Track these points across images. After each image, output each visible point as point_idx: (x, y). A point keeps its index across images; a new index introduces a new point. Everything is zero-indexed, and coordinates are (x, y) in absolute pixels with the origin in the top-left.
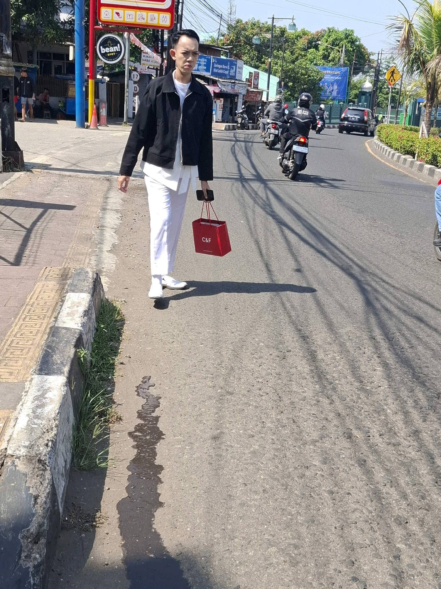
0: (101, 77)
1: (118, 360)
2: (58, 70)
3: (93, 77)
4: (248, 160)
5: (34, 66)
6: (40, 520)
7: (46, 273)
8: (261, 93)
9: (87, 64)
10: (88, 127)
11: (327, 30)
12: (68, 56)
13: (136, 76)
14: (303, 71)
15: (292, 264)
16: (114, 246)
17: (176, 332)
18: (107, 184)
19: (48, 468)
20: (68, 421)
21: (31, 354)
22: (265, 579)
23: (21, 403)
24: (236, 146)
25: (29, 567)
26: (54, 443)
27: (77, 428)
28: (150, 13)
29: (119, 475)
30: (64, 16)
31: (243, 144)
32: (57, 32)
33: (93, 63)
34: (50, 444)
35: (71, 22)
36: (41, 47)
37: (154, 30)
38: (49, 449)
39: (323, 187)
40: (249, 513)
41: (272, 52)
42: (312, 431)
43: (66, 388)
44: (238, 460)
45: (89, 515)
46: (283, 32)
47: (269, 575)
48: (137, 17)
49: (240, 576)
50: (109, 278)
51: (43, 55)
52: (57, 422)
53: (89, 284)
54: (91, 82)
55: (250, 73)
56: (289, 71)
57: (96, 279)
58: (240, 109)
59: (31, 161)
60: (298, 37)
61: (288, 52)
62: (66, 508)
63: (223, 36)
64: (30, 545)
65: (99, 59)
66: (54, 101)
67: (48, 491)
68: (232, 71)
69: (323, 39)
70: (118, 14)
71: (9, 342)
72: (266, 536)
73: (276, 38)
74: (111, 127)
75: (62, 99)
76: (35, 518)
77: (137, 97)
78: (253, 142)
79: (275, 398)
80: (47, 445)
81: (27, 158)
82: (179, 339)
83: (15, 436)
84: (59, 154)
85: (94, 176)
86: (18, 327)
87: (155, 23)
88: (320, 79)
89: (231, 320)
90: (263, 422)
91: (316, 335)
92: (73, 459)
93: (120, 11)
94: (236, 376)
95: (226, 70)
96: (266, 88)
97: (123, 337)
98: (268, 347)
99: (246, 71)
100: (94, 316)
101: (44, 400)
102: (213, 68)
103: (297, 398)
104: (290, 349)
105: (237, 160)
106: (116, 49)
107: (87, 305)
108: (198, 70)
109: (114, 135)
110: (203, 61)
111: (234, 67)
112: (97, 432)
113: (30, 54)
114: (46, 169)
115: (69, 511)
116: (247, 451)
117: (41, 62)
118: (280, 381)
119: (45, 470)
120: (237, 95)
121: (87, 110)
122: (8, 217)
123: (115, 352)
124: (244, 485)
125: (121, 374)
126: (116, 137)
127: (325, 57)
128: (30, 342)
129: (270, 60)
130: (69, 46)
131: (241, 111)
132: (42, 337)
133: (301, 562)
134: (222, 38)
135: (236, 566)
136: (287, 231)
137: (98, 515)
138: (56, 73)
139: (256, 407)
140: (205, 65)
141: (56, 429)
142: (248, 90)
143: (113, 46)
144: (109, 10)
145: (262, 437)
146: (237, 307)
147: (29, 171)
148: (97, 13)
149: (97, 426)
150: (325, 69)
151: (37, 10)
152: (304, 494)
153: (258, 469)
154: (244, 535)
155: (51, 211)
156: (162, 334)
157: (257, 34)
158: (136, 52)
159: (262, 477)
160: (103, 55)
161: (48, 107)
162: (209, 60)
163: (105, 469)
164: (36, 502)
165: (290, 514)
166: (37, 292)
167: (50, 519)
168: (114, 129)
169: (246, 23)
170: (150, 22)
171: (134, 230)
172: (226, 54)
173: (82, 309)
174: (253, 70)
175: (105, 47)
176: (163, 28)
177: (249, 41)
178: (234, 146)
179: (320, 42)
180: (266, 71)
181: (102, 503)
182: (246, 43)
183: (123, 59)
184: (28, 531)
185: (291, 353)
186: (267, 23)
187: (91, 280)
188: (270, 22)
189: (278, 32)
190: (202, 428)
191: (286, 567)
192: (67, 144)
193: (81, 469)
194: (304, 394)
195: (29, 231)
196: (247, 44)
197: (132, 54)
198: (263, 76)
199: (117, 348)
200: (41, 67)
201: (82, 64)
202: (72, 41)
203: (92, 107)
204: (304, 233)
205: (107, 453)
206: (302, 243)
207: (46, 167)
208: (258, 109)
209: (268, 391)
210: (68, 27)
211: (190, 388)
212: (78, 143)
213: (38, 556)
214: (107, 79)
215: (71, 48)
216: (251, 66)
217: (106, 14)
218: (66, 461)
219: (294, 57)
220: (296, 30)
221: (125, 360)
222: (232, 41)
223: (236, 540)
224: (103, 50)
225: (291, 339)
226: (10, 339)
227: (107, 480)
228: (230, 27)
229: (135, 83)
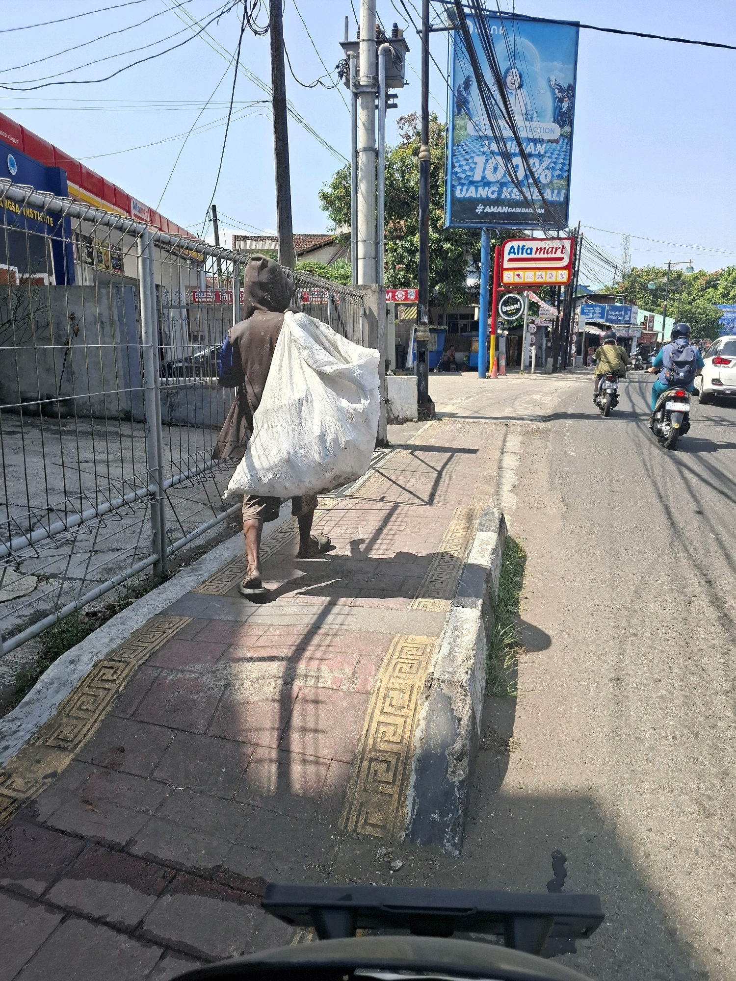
0: (501, 332)
1: (522, 594)
2: (464, 329)
3: (494, 332)
4: (643, 401)
5: (442, 327)
6: (464, 740)
7: (458, 513)
8: (656, 334)
9: (490, 321)
10: (489, 377)
11: (726, 269)
12: (473, 316)
13: (533, 328)
14: (701, 311)
15: (693, 506)
16: (514, 486)
17: (577, 571)
18: (505, 428)
19: (469, 694)
20: (483, 650)
21: (449, 587)
22: (678, 825)
23: (443, 632)
24: (630, 387)
25: (455, 782)
26: (473, 671)
27: (489, 656)
28: (549, 272)
29: (529, 705)
30: (470, 282)
31: (637, 385)
32: (464, 296)
33: (495, 321)
34: (469, 672)
35: (477, 287)
36: (450, 310)
37: (551, 287)
38: (469, 676)
39: (724, 425)
40: (658, 758)
41: (667, 295)
42: (723, 681)
43: (480, 621)
44: (645, 703)
45: (503, 739)
46: (679, 275)
47: (682, 822)
48: (537, 277)
49: (652, 819)
50: (511, 516)
51: (451, 317)
52: (474, 652)
53: (496, 524)
54: (492, 337)
55: (645, 317)
56: (685, 312)
57: (501, 519)
58: (634, 351)
59: (441, 411)
60: (696, 278)
61: (684, 294)
62: (482, 730)
63: (618, 284)
64: (455, 762)
65: (500, 316)
66: (460, 356)
67: (469, 714)
68: (627, 317)
69: (723, 279)
70: (518, 275)
71: (430, 575)
72: (678, 783)
73: (671, 282)
74: (510, 375)
75: (467, 354)
76: (458, 738)
77: (533, 348)
78: (647, 382)
79: (683, 643)
80: (467, 673)
81: (438, 409)
82: (580, 578)
83: (440, 661)
84: (464, 403)
85: (495, 421)
86: (437, 561)
87: (553, 280)
88: (719, 318)
89: (632, 561)
90: (670, 667)
91: (724, 580)
92: (487, 684)
93: (521, 273)
94: (640, 618)
95: (621, 316)
96: (661, 330)
97: (526, 573)
98: (672, 590)
99: (641, 315)
100: (500, 553)
101: (462, 631)
102: (608, 315)
103: (706, 645)
104: (695, 593)
105: (631, 401)
106: (517, 306)
107: (495, 544)
108: (593, 318)
109: (512, 382)
110: (598, 310)
111: (629, 312)
112: (507, 663)
113: (441, 316)
114: (454, 417)
115: (485, 733)
116: (654, 695)
117: (449, 323)
118: (686, 627)
119: (466, 695)
120: (631, 338)
121: (489, 362)
122: (422, 461)
123: (519, 586)
124: (652, 729)
125: (526, 608)
126: (514, 384)
127: (725, 296)
128: (448, 576)
129: (665, 303)
130: (474, 307)
131: (635, 353)
132: (458, 571)
133: (716, 814)
134: (617, 286)
135: (648, 808)
136: (686, 473)
137: (511, 740)
138: (462, 332)
139: (662, 651)
140: (599, 313)
141: (473, 658)
142: (642, 333)
143: (513, 304)
144: (511, 273)
145: (670, 683)
146: (637, 548)
147: (440, 419)
148: (500, 277)
149: (508, 657)
150: (725, 307)
151: (447, 280)
152: (716, 745)
153: (667, 715)
154: (654, 779)
155: (458, 455)
156: (563, 572)
157: (652, 280)
158: (534, 308)
159: (671, 723)
160: (504, 313)
161: (454, 362)
162: (604, 309)
163: (516, 697)
164: (459, 724)
165: (702, 763)
166: (451, 530)
167: (471, 740)
168: (511, 377)
169: (642, 270)
170: (548, 280)
171: (532, 471)
172: (621, 301)
173: (490, 547)
174: (648, 314)
175: (506, 306)
176: (560, 284)
177: (644, 287)
178: (627, 387)
179: (719, 282)
180: (661, 313)
181: (514, 729)
182: (640, 289)
183: (522, 314)
184: (453, 749)
185: (697, 598)
186: (662, 268)
187: (497, 521)
188: (666, 267)
189: (674, 275)
190: (607, 667)
191: (700, 817)
192: (471, 394)
193: (494, 695)
194: (713, 642)
195: (440, 473)
196: (642, 289)
197: (530, 309)
198: (658, 318)
199: (521, 583)
200: (449, 327)
201: (485, 321)
202: (477, 303)
203: (493, 359)
204: (706, 475)
205: (516, 683)
206: (704, 485)
207: (452, 415)
208: (653, 350)
209: (674, 635)
210: (473, 291)
211: (593, 627)
212: (481, 393)
213: (462, 773)
214: (506, 333)
215: (476, 309)
216: (646, 310)
217: (508, 277)
218: (482, 688)
219: (691, 298)
220: (693, 272)
221: (529, 595)
222: (626, 289)
223: (646, 783)
224: (505, 309)
225: (697, 584)
226: (431, 573)
227: (518, 708)
228: (625, 276)
229: (532, 334)
